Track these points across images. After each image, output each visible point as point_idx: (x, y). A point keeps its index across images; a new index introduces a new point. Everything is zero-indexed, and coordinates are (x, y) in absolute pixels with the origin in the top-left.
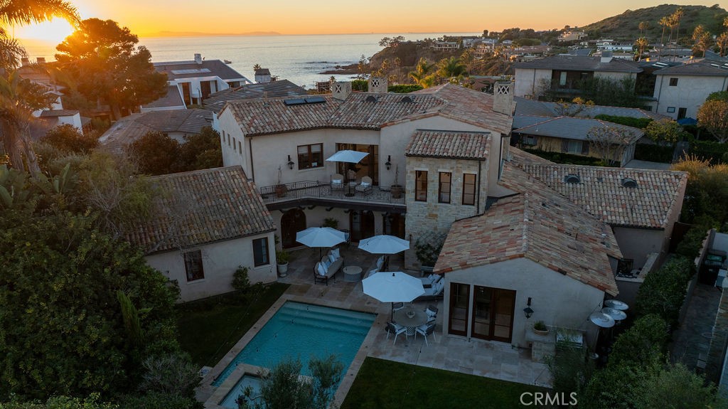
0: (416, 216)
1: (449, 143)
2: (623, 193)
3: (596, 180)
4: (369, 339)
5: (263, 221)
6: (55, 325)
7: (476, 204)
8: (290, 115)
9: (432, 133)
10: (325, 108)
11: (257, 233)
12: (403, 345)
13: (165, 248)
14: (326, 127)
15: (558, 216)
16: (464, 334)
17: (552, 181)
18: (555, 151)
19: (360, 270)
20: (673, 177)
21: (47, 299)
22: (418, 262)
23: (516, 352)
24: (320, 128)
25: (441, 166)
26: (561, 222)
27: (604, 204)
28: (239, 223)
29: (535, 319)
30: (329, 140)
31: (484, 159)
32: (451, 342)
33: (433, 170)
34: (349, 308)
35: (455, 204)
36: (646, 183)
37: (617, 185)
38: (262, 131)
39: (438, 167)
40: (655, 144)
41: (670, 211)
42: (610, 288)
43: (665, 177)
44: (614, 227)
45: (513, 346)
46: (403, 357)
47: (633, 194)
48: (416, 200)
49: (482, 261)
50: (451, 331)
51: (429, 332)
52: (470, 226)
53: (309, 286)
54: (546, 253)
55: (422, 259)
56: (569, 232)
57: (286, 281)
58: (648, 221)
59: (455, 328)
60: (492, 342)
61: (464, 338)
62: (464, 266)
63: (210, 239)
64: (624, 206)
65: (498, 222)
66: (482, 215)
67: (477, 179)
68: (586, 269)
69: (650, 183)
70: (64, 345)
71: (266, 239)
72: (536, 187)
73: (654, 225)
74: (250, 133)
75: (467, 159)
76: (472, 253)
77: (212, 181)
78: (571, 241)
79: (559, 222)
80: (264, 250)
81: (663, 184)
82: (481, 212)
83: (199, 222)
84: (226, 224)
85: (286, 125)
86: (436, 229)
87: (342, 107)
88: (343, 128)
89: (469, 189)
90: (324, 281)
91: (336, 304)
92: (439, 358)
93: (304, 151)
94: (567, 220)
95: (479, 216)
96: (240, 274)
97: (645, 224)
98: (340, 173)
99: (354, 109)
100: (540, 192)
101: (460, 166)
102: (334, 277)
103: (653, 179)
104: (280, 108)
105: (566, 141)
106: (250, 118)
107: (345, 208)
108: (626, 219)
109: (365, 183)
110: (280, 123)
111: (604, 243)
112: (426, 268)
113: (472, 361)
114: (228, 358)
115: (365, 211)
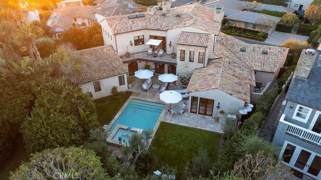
0: (181, 67)
1: (194, 38)
2: (262, 57)
3: (252, 50)
4: (162, 115)
5: (122, 69)
6: (61, 120)
7: (203, 63)
8: (131, 23)
9: (188, 33)
10: (145, 20)
11: (120, 74)
12: (174, 117)
13: (87, 81)
14: (145, 29)
15: (234, 68)
16: (196, 113)
17: (235, 50)
18: (242, 27)
19: (159, 86)
20: (282, 50)
21: (56, 110)
22: (181, 84)
23: (213, 120)
24: (143, 29)
25: (190, 48)
26: (235, 71)
27: (253, 62)
28: (113, 70)
29: (220, 109)
30: (147, 34)
31: (207, 47)
32: (191, 116)
33: (187, 50)
34: (155, 102)
35: (195, 63)
36: (272, 52)
37: (260, 53)
38: (120, 32)
39: (189, 49)
40: (285, 24)
41: (278, 65)
42: (247, 100)
43: (279, 50)
44: (256, 72)
45: (213, 118)
46: (174, 122)
47: (266, 57)
48: (181, 60)
49: (203, 90)
50: (191, 112)
51: (183, 113)
52: (200, 72)
53: (140, 93)
54: (226, 87)
55: (183, 82)
56: (237, 76)
57: (131, 90)
58: (269, 69)
59: (193, 110)
60: (205, 116)
61: (195, 114)
62: (196, 91)
63: (103, 77)
64: (261, 63)
65: (211, 72)
66: (206, 67)
67: (204, 54)
68: (240, 93)
69: (273, 53)
70: (64, 126)
71: (124, 76)
72: (228, 54)
73: (271, 71)
74: (115, 33)
75: (200, 46)
76: (200, 85)
77: (101, 52)
78: (237, 80)
79: (234, 71)
80: (123, 80)
81: (278, 53)
82: (205, 66)
83: (98, 70)
84: (108, 71)
85: (129, 29)
86: (188, 71)
87: (152, 19)
88: (152, 30)
89: (201, 57)
90: (146, 91)
91: (150, 100)
92: (186, 122)
93: (137, 38)
94: (237, 70)
95: (204, 67)
96: (114, 89)
97: (267, 71)
98: (151, 48)
99: (156, 20)
100: (229, 56)
101: (198, 48)
102: (149, 89)
103: (275, 51)
104: (126, 20)
105: (246, 23)
106: (115, 26)
107: (153, 62)
108: (261, 68)
109: (161, 52)
110: (127, 28)
111: (249, 80)
112: (184, 86)
113: (197, 123)
114: (113, 122)
115: (161, 64)
